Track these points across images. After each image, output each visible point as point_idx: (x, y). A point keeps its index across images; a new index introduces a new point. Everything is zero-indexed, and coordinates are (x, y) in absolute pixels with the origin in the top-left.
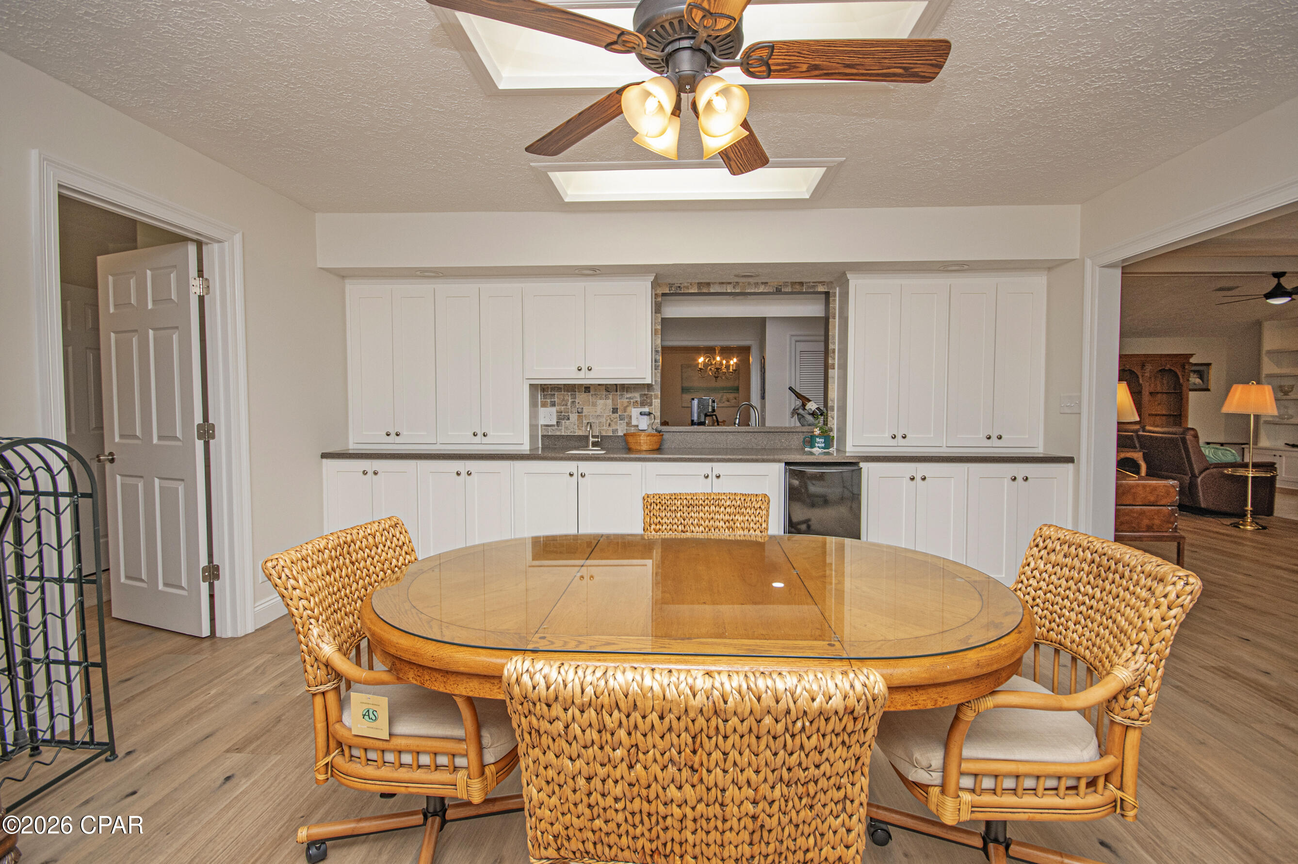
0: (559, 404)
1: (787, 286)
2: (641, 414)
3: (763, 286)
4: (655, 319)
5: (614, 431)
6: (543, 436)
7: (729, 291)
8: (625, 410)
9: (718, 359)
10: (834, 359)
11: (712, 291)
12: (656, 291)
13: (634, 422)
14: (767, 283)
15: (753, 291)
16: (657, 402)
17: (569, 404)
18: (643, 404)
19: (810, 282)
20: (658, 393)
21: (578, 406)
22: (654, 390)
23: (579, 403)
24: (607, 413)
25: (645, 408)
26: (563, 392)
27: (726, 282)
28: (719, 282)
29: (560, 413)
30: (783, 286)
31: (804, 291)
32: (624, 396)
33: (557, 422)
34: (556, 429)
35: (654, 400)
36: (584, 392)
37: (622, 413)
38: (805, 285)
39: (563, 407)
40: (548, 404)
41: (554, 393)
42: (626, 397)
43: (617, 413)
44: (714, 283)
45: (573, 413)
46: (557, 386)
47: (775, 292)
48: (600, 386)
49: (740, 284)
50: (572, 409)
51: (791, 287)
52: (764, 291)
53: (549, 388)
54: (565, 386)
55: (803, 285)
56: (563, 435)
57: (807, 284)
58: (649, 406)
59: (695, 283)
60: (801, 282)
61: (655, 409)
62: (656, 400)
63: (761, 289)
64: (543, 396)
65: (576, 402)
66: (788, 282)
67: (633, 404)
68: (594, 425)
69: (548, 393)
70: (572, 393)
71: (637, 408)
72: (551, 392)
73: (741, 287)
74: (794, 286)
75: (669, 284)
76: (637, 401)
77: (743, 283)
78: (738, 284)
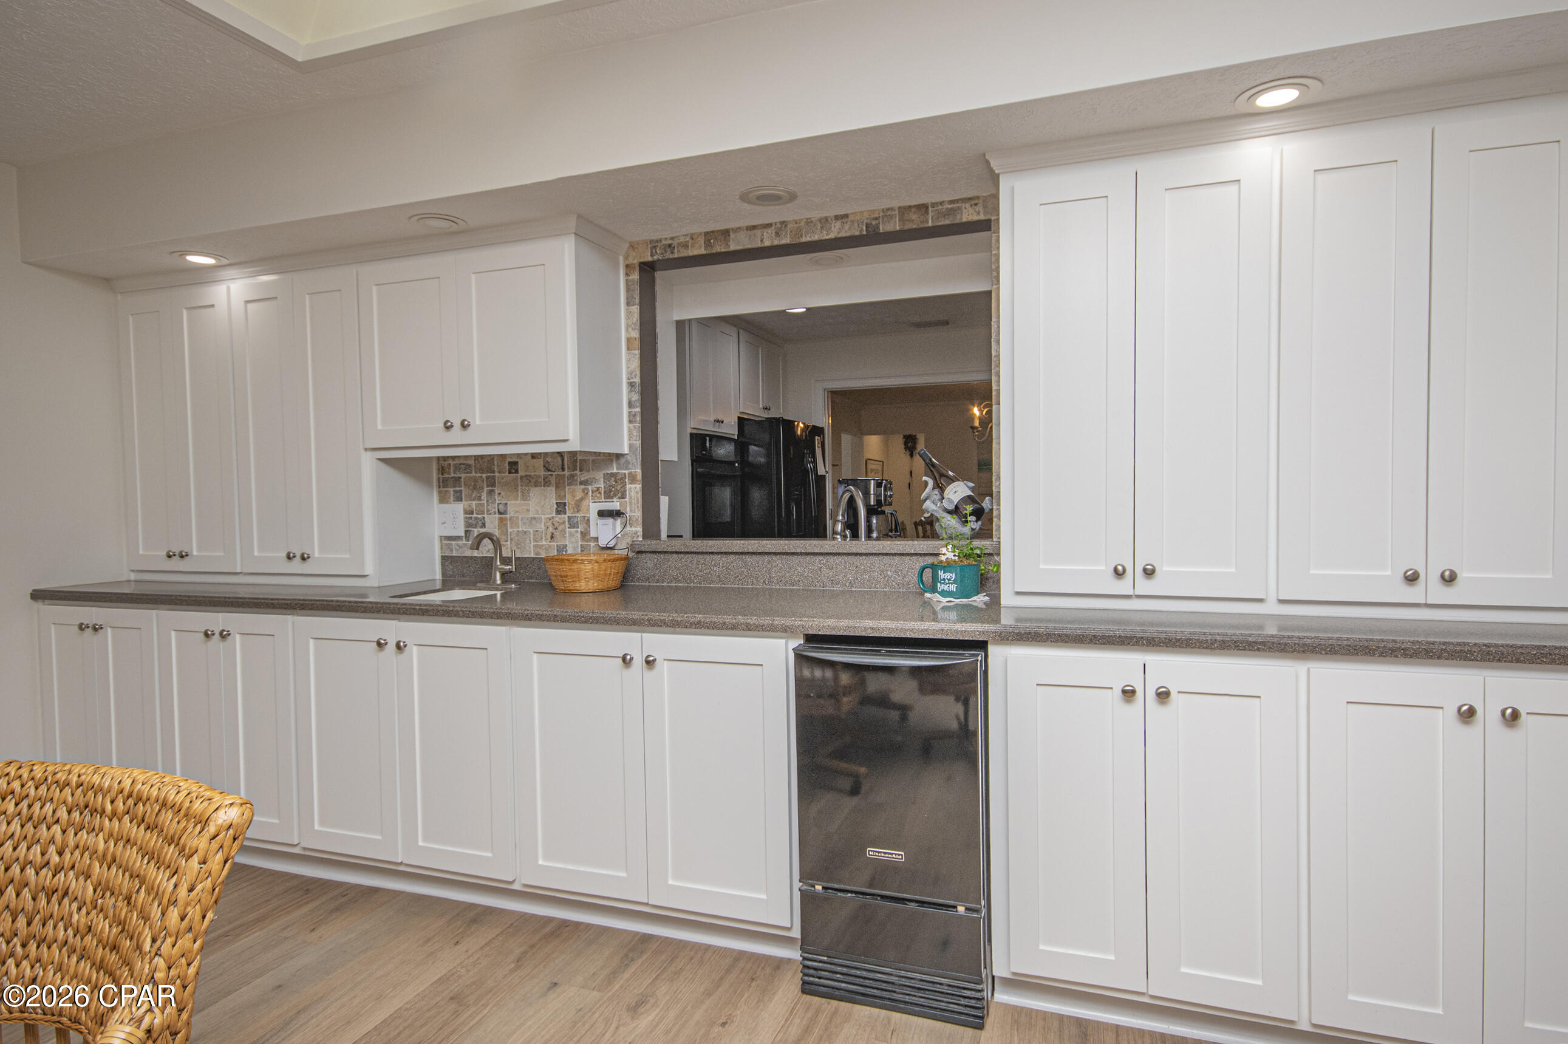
0: (469, 497)
1: (891, 217)
2: (602, 514)
3: (838, 224)
4: (628, 318)
5: (559, 550)
6: (444, 558)
7: (767, 243)
8: (578, 507)
11: (733, 247)
12: (625, 257)
13: (592, 532)
14: (846, 216)
15: (816, 238)
16: (634, 490)
17: (484, 496)
18: (609, 495)
19: (943, 202)
20: (635, 469)
21: (498, 500)
22: (629, 463)
23: (499, 494)
24: (548, 514)
25: (613, 502)
26: (473, 474)
27: (760, 225)
28: (747, 227)
29: (470, 514)
30: (881, 220)
31: (930, 224)
32: (575, 478)
33: (466, 531)
34: (464, 544)
35: (628, 486)
36: (507, 472)
37: (572, 514)
38: (930, 209)
39: (474, 503)
40: (449, 498)
41: (459, 475)
42: (579, 480)
43: (565, 513)
44: (737, 230)
45: (490, 514)
46: (464, 462)
47: (865, 233)
48: (534, 460)
49: (790, 226)
50: (488, 505)
51: (899, 220)
52: (840, 235)
53: (452, 465)
54: (476, 462)
55: (927, 212)
56: (476, 557)
57: (936, 208)
58: (620, 498)
59: (700, 234)
60: (923, 205)
61: (631, 503)
62: (633, 486)
63: (835, 231)
64: (441, 481)
65: (495, 493)
66: (892, 209)
67: (592, 493)
68: (526, 538)
69: (450, 476)
70: (489, 474)
71: (600, 502)
72: (454, 473)
73: (791, 232)
74: (906, 217)
75: (651, 242)
76: (598, 489)
77: (796, 223)
78: (786, 226)
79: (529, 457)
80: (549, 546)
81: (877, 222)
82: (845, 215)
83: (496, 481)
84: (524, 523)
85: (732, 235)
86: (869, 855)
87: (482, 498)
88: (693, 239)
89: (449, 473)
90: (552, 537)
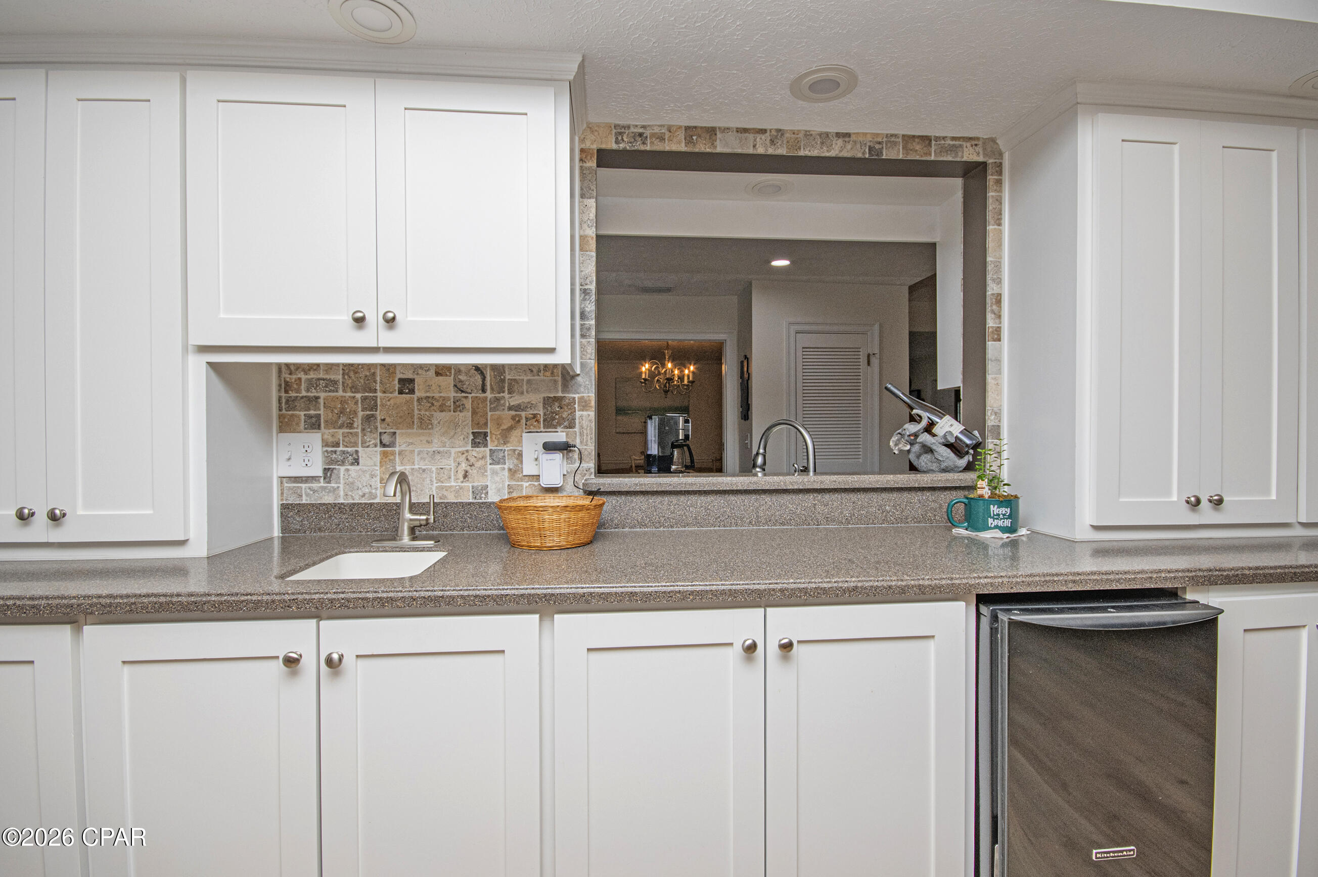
0: (332, 424)
1: (895, 143)
2: (549, 447)
3: (840, 142)
4: (582, 212)
5: (475, 492)
6: (285, 508)
7: (760, 151)
8: (505, 438)
9: (670, 365)
10: (999, 317)
11: (720, 149)
12: (582, 141)
13: (529, 468)
14: (848, 135)
15: (815, 153)
16: (586, 418)
17: (358, 422)
18: (550, 423)
19: (946, 137)
20: (588, 393)
21: (381, 428)
22: (580, 386)
23: (384, 420)
24: (460, 447)
25: (557, 432)
26: (341, 393)
27: (753, 129)
28: (737, 128)
29: (333, 447)
30: (884, 145)
31: (933, 158)
32: (502, 402)
33: (326, 470)
34: (322, 487)
35: (578, 414)
36: (397, 392)
37: (497, 446)
38: (933, 143)
39: (341, 431)
40: (298, 424)
41: (316, 394)
42: (507, 405)
43: (486, 446)
44: (726, 130)
45: (368, 447)
46: (324, 377)
47: (867, 156)
48: (441, 378)
49: (787, 135)
50: (365, 435)
51: (903, 148)
52: (841, 155)
53: (303, 381)
54: (346, 377)
55: (930, 145)
56: (342, 504)
57: (938, 142)
58: (566, 427)
59: (680, 127)
60: (926, 136)
61: (581, 434)
62: (585, 413)
63: (836, 150)
64: (284, 401)
65: (376, 419)
66: (896, 136)
67: (527, 421)
68: (426, 478)
69: (301, 395)
70: (367, 394)
71: (537, 432)
72: (308, 390)
73: (788, 142)
74: (910, 146)
75: (616, 126)
76: (535, 416)
77: (794, 133)
78: (782, 135)
79: (432, 373)
80: (461, 488)
81: (880, 146)
82: (847, 133)
83: (379, 403)
84: (421, 458)
85: (719, 135)
86: (1096, 858)
87: (355, 425)
88: (670, 132)
89: (298, 391)
90: (465, 476)
